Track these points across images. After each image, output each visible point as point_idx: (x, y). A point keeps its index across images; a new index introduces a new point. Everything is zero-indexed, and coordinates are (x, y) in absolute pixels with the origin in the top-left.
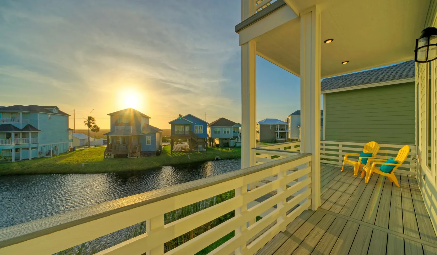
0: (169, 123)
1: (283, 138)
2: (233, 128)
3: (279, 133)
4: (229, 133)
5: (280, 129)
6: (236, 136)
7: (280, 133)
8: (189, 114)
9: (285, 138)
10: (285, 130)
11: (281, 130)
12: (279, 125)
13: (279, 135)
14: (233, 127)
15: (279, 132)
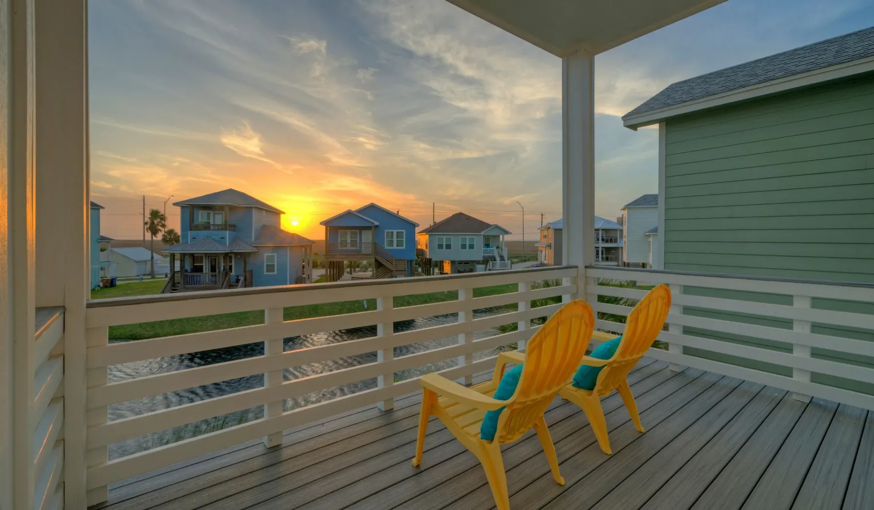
0: (321, 223)
1: (611, 260)
2: (484, 236)
3: (600, 250)
4: (473, 248)
5: (603, 240)
6: (491, 255)
7: (604, 250)
8: (372, 203)
9: (617, 259)
10: (616, 241)
11: (607, 241)
12: (603, 230)
13: (602, 254)
14: (483, 233)
15: (602, 248)
